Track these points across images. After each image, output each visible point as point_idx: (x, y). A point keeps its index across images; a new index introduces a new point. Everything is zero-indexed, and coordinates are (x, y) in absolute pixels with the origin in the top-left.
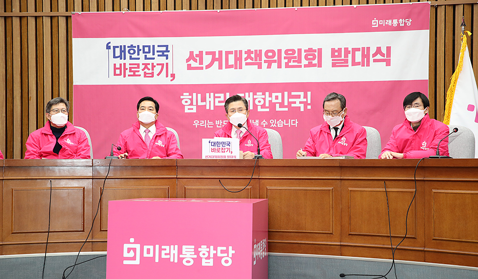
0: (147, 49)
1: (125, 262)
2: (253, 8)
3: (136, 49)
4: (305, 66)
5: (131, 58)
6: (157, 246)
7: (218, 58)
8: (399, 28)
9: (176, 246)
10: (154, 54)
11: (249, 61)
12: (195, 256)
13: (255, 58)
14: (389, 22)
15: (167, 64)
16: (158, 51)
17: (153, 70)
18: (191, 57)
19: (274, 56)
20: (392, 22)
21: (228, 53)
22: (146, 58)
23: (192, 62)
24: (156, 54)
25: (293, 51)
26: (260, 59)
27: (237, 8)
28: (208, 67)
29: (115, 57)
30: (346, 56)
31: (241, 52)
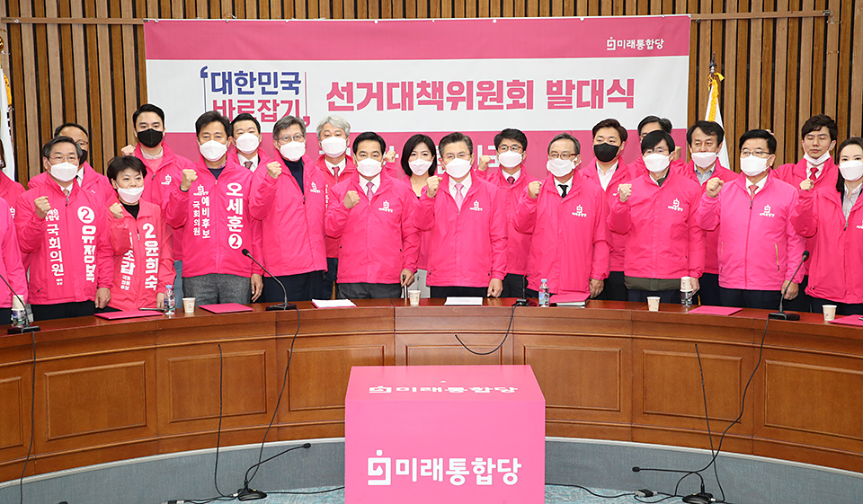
0: (265, 79)
1: (371, 483)
2: (429, 17)
3: (248, 78)
4: (509, 107)
5: (240, 92)
6: (415, 460)
7: (375, 94)
8: (645, 53)
9: (441, 460)
10: (276, 86)
11: (424, 98)
12: (468, 473)
13: (434, 94)
14: (632, 44)
15: (297, 101)
16: (282, 82)
17: (275, 110)
18: (335, 90)
19: (461, 91)
20: (636, 43)
21: (391, 86)
22: (264, 92)
23: (335, 99)
24: (280, 86)
25: (491, 83)
26: (441, 96)
27: (404, 17)
28: (360, 106)
29: (214, 89)
30: (569, 92)
31: (411, 84)
